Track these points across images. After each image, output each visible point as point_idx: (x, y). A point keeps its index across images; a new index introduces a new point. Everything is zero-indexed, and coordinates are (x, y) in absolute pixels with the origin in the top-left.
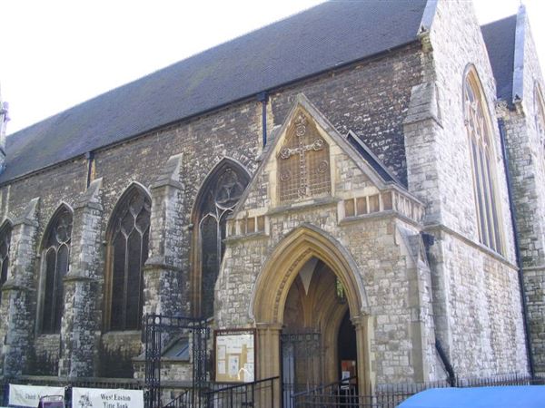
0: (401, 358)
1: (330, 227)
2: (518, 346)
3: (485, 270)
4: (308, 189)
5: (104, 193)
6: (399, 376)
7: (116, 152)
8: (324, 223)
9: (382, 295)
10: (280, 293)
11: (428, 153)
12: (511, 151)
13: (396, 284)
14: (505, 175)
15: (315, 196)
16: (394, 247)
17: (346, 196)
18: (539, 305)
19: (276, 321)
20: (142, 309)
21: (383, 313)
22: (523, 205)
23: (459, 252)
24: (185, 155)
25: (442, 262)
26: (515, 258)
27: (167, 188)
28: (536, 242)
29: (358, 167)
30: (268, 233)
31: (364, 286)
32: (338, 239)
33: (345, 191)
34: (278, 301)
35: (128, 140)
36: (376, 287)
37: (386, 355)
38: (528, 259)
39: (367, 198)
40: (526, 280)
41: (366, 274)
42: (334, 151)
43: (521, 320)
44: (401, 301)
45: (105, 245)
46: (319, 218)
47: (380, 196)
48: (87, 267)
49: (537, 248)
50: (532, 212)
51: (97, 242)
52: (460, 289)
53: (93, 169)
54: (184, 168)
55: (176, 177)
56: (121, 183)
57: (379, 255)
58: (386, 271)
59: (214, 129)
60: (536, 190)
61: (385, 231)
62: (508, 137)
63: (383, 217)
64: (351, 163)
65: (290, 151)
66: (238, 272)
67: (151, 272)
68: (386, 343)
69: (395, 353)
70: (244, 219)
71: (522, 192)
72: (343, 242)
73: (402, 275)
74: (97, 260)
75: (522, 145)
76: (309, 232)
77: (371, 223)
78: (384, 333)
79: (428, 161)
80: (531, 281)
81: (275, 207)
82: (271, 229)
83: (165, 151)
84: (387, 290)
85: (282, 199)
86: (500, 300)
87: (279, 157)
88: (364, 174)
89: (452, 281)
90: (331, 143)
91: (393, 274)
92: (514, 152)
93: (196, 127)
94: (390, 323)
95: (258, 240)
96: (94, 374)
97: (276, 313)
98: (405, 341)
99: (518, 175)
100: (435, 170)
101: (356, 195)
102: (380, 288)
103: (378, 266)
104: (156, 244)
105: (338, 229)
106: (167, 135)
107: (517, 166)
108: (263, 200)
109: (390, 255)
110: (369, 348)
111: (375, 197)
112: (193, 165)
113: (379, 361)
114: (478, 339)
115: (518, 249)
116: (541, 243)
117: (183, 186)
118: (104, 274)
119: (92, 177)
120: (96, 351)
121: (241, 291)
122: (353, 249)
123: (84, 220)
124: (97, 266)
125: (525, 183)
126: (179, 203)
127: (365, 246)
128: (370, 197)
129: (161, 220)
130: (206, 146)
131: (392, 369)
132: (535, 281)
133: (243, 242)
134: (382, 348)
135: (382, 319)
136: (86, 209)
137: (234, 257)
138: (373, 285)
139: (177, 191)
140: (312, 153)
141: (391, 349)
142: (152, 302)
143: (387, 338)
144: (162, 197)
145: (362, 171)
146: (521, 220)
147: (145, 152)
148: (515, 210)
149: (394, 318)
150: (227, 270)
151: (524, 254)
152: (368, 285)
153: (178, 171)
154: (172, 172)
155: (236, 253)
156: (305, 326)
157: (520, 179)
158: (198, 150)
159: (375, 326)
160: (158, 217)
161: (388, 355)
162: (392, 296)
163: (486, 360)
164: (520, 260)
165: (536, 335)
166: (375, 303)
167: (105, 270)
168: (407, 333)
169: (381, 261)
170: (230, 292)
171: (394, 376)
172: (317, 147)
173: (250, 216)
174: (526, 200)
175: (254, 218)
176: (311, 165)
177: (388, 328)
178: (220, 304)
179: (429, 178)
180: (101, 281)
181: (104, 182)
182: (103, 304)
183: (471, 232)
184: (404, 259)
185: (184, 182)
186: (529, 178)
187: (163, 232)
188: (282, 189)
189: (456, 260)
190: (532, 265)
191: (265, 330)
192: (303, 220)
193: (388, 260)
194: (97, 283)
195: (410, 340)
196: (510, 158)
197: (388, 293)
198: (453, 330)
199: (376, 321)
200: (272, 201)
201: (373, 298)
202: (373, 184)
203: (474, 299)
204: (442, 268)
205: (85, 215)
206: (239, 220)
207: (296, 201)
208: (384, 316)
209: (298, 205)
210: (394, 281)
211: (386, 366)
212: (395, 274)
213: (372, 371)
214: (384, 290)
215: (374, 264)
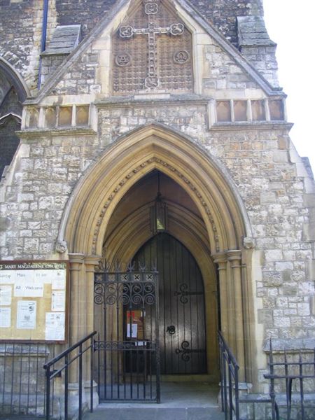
0: (299, 305)
1: (195, 131)
4: (159, 81)
6: (298, 329)
8: (186, 124)
9: (273, 224)
10: (102, 216)
13: (292, 211)
16: (288, 165)
17: (219, 96)
19: (94, 253)
21: (274, 246)
29: (237, 64)
30: (95, 128)
32: (208, 148)
33: (218, 90)
34: (99, 225)
36: (264, 213)
37: (279, 302)
41: (250, 196)
42: (201, 40)
44: (299, 233)
46: (179, 117)
47: (267, 103)
57: (268, 174)
58: (278, 193)
61: (275, 144)
63: (273, 128)
64: (227, 57)
65: (134, 30)
68: (278, 286)
69: (292, 299)
70: (54, 107)
72: (214, 152)
73: (299, 200)
76: (160, 134)
77: (256, 133)
78: (276, 273)
81: (106, 96)
82: (99, 124)
84: (280, 217)
87: (117, 36)
88: (245, 72)
90: (196, 30)
91: (287, 198)
94: (284, 260)
95: (77, 136)
97: (95, 242)
98: (305, 284)
101: (233, 96)
102: (270, 215)
103: (266, 186)
105: (208, 135)
108: (89, 85)
109: (283, 174)
110: (254, 291)
113: (268, 311)
121: (43, 205)
122: (229, 162)
127: (247, 161)
128: (253, 102)
131: (287, 319)
133: (50, 137)
134: (273, 292)
135: (272, 255)
137: (33, 157)
138: (259, 210)
140: (164, 38)
141: (286, 294)
143: (280, 279)
149: (290, 254)
150: (20, 174)
152: (252, 210)
155: (38, 152)
159: (263, 262)
161: (282, 301)
162: (286, 225)
166: (262, 233)
168: (307, 274)
169: (271, 181)
170: (24, 206)
171: (290, 328)
173: (64, 104)
175: (70, 107)
176: (162, 52)
177: (281, 267)
184: (302, 181)
188: (116, 76)
191: (80, 264)
192: (153, 117)
193: (281, 180)
195: (312, 283)
197: (281, 222)
199: (263, 257)
200: (103, 88)
201: (260, 228)
202: (259, 86)
206: (45, 108)
207: (141, 92)
208: (278, 252)
209: (145, 97)
210: (288, 208)
211: (279, 316)
212: (290, 198)
213: (259, 323)
214: (276, 218)
215: (260, 183)
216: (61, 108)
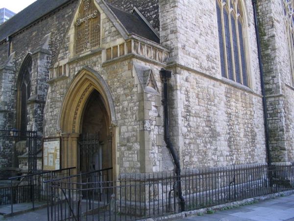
0: (133, 155)
1: (98, 68)
2: (258, 146)
3: (226, 96)
4: (88, 44)
5: (16, 61)
6: (132, 168)
7: (21, 36)
8: (95, 65)
9: (123, 112)
10: (76, 114)
11: (172, 15)
12: (261, 20)
13: (132, 104)
14: (255, 36)
15: (93, 49)
16: (131, 79)
17: (107, 46)
18: (275, 120)
19: (74, 132)
20: (26, 127)
21: (124, 125)
22: (268, 55)
23: (197, 83)
24: (52, 33)
25: (177, 89)
26: (260, 89)
27: (39, 54)
28: (275, 79)
29: (114, 26)
30: (67, 75)
31: (114, 107)
32: (102, 76)
33: (107, 43)
34: (75, 118)
35: (27, 27)
36: (121, 107)
37: (125, 154)
38: (270, 90)
39: (118, 46)
40: (268, 103)
41: (116, 98)
42: (103, 16)
43: (263, 129)
44: (134, 117)
45: (16, 91)
46: (93, 62)
47: (125, 44)
48: (6, 104)
49: (275, 82)
50: (273, 59)
51: (12, 90)
52: (195, 108)
53: (11, 47)
54: (52, 41)
55: (46, 47)
56: (23, 54)
57: (123, 85)
58: (126, 95)
59: (66, 16)
60: (276, 45)
61: (126, 68)
62: (259, 11)
63: (125, 58)
64: (111, 24)
65: (81, 20)
66: (54, 101)
67: (30, 105)
68: (125, 145)
69: (130, 152)
71: (267, 46)
72: (104, 77)
73: (135, 98)
74: (12, 100)
75: (268, 16)
76: (87, 72)
77: (120, 62)
78: (124, 138)
79: (172, 21)
80: (271, 104)
81: (72, 58)
82: (69, 72)
83: (43, 32)
84: (127, 108)
85: (77, 53)
86: (241, 116)
87: (75, 26)
88: (117, 31)
89: (186, 103)
90: (101, 12)
91: (130, 97)
92: (263, 20)
93: (58, 15)
94: (128, 131)
95: (63, 80)
96: (13, 166)
97: (74, 126)
98: (135, 144)
99: (265, 35)
100: (176, 27)
101: (112, 45)
102: (123, 108)
103: (122, 92)
104: (33, 88)
105: (102, 69)
106: (44, 22)
107: (264, 29)
108: (66, 54)
109: (129, 84)
110: (116, 149)
111: (122, 45)
112: (56, 39)
113: (121, 158)
114: (214, 142)
115: (263, 84)
116: (278, 79)
117: (51, 52)
118: (16, 108)
119: (11, 52)
120: (13, 153)
121: (55, 113)
122: (109, 82)
123: (3, 77)
124: (12, 103)
125: (268, 41)
126: (48, 62)
127: (116, 80)
128: (120, 45)
129: (36, 73)
130: (62, 27)
131: (128, 163)
132: (273, 104)
133: (56, 82)
134: (123, 148)
135: (124, 129)
136: (4, 71)
137: (52, 92)
138: (119, 105)
139: (46, 55)
140: (92, 20)
141: (128, 150)
142: (31, 123)
143: (126, 141)
144: (37, 59)
145: (116, 29)
146: (266, 65)
147: (34, 34)
148: (262, 58)
149: (130, 128)
150: (49, 100)
151: (267, 87)
152: (117, 106)
153: (47, 43)
154: (43, 44)
155: (53, 89)
156: (108, 135)
157: (266, 38)
158: (58, 30)
159: (120, 133)
160: (34, 72)
161: (126, 153)
162: (129, 113)
163: (222, 155)
164: (264, 91)
165: (272, 138)
166: (120, 118)
167: (17, 105)
168: (137, 139)
169: (124, 89)
170: (50, 114)
171: (129, 168)
172: (94, 15)
173: (60, 65)
174: (269, 51)
175: (62, 66)
176: (91, 28)
177: (126, 135)
178: (46, 122)
179: (172, 32)
180: (15, 112)
181: (16, 54)
182: (16, 125)
183: (214, 71)
184: (137, 86)
185: (51, 50)
186: (271, 37)
187: (37, 81)
188: (77, 46)
189: (193, 88)
190: (271, 93)
191: (68, 138)
192: (85, 64)
193: (128, 88)
194: (13, 113)
195: (138, 143)
196: (260, 25)
197: (127, 111)
198: (185, 136)
199: (120, 130)
200: (71, 54)
201: (119, 115)
202: (121, 36)
203: (212, 115)
204: (177, 93)
205: (4, 74)
206: (56, 68)
207: (82, 52)
208: (125, 127)
209: (83, 55)
210: (130, 102)
211: (125, 161)
212: (131, 97)
213: (118, 164)
214: (125, 109)
215: (120, 91)
216: (59, 68)
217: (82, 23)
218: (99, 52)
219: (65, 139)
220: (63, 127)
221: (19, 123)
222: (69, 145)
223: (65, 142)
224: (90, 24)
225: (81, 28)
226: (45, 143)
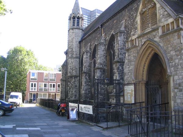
1: (157, 39)
4: (150, 25)
5: (106, 38)
6: (182, 103)
7: (107, 24)
8: (155, 37)
9: (176, 66)
10: (144, 69)
13: (181, 61)
15: (153, 27)
16: (180, 44)
17: (162, 25)
19: (143, 79)
20: (113, 77)
21: (177, 75)
24: (126, 20)
27: (119, 33)
29: (166, 11)
30: (137, 45)
31: (169, 63)
32: (160, 44)
33: (162, 22)
34: (143, 71)
35: (110, 19)
36: (174, 63)
37: (177, 94)
39: (170, 23)
41: (170, 58)
42: (158, 6)
45: (106, 56)
46: (153, 36)
47: (175, 22)
48: (101, 64)
51: (104, 56)
53: (102, 31)
54: (126, 25)
55: (122, 29)
56: (109, 34)
57: (175, 49)
58: (177, 55)
59: (133, 9)
61: (176, 37)
63: (176, 31)
64: (164, 9)
65: (144, 10)
66: (130, 61)
67: (115, 64)
68: (177, 88)
69: (181, 93)
70: (131, 40)
72: (161, 45)
74: (104, 61)
76: (150, 43)
77: (171, 35)
78: (177, 84)
81: (140, 34)
82: (139, 43)
83: (120, 20)
84: (178, 64)
85: (142, 30)
87: (140, 14)
88: (168, 14)
90: (157, 3)
91: (180, 57)
93: (128, 9)
94: (179, 79)
95: (135, 48)
96: (106, 100)
97: (143, 76)
101: (166, 23)
102: (175, 64)
103: (174, 54)
104: (117, 54)
105: (160, 39)
106: (120, 14)
108: (136, 32)
109: (179, 48)
110: (171, 90)
111: (172, 23)
112: (128, 24)
113: (175, 97)
117: (126, 32)
118: (107, 66)
119: (102, 34)
120: (106, 92)
121: (131, 68)
122: (165, 47)
123: (99, 49)
124: (104, 64)
126: (124, 38)
127: (169, 46)
128: (171, 23)
129: (118, 45)
130: (131, 16)
131: (180, 100)
133: (131, 49)
134: (176, 90)
135: (176, 78)
136: (99, 45)
137: (129, 56)
138: (172, 62)
139: (123, 34)
140: (151, 9)
141: (179, 91)
142: (116, 75)
143: (178, 86)
144: (118, 37)
145: (168, 12)
147: (115, 22)
149: (181, 77)
150: (127, 61)
152: (170, 63)
153: (123, 26)
154: (121, 27)
155: (129, 54)
158: (129, 18)
159: (173, 81)
160: (117, 44)
161: (178, 94)
162: (180, 67)
166: (173, 71)
167: (107, 65)
169: (176, 52)
170: (128, 69)
171: (180, 103)
172: (152, 6)
173: (132, 39)
175: (133, 40)
176: (151, 14)
177: (178, 82)
178: (125, 74)
180: (106, 69)
181: (105, 35)
182: (107, 76)
185: (126, 30)
187: (118, 49)
188: (142, 26)
191: (139, 83)
192: (148, 37)
193: (178, 50)
194: (105, 69)
197: (178, 66)
199: (173, 79)
200: (139, 32)
201: (172, 69)
202: (172, 17)
205: (99, 47)
206: (130, 41)
207: (146, 30)
208: (177, 76)
209: (146, 32)
210: (180, 60)
211: (177, 99)
212: (181, 56)
213: (173, 100)
214: (177, 64)
215: (173, 53)
216: (132, 41)
217: (144, 12)
218: (158, 29)
219: (138, 84)
220: (136, 77)
221: (109, 75)
222: (140, 88)
223: (138, 86)
224: (150, 11)
225: (144, 15)
226: (125, 87)
